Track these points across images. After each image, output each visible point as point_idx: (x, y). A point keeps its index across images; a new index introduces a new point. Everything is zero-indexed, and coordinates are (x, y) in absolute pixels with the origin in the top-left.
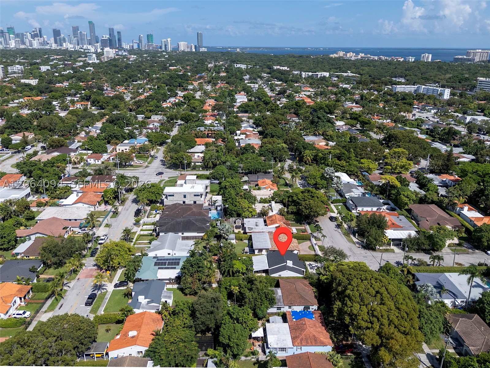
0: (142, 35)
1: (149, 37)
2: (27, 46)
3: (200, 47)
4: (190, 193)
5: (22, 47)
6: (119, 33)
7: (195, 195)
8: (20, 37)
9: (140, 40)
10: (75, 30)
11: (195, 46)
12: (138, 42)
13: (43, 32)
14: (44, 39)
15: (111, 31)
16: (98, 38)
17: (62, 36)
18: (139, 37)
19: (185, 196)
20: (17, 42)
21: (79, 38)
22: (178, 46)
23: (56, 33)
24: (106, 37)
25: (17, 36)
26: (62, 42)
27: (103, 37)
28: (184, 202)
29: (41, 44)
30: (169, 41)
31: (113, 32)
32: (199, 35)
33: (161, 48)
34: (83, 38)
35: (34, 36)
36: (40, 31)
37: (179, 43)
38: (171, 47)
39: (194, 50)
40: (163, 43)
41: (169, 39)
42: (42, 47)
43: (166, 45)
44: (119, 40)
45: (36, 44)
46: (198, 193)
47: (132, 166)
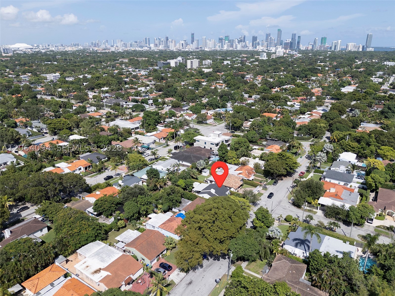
0: (317, 38)
1: (323, 40)
2: (234, 48)
3: (367, 47)
4: (209, 142)
5: (231, 49)
6: (299, 37)
7: (211, 144)
8: (231, 43)
9: (315, 43)
10: (268, 35)
11: (363, 47)
12: (313, 44)
13: (246, 39)
14: (246, 44)
15: (294, 35)
16: (283, 42)
17: (258, 41)
18: (315, 40)
19: (205, 143)
20: (228, 46)
21: (269, 43)
22: (347, 47)
23: (255, 39)
24: (289, 41)
25: (230, 41)
26: (257, 45)
27: (287, 41)
28: (205, 147)
29: (243, 47)
30: (339, 43)
31: (295, 36)
32: (369, 36)
33: (331, 48)
34: (271, 42)
35: (239, 42)
36: (244, 38)
37: (348, 44)
38: (340, 48)
39: (361, 50)
40: (334, 44)
41: (339, 41)
42: (243, 49)
43: (335, 46)
44: (299, 43)
45: (239, 48)
46: (213, 142)
47: (206, 123)
